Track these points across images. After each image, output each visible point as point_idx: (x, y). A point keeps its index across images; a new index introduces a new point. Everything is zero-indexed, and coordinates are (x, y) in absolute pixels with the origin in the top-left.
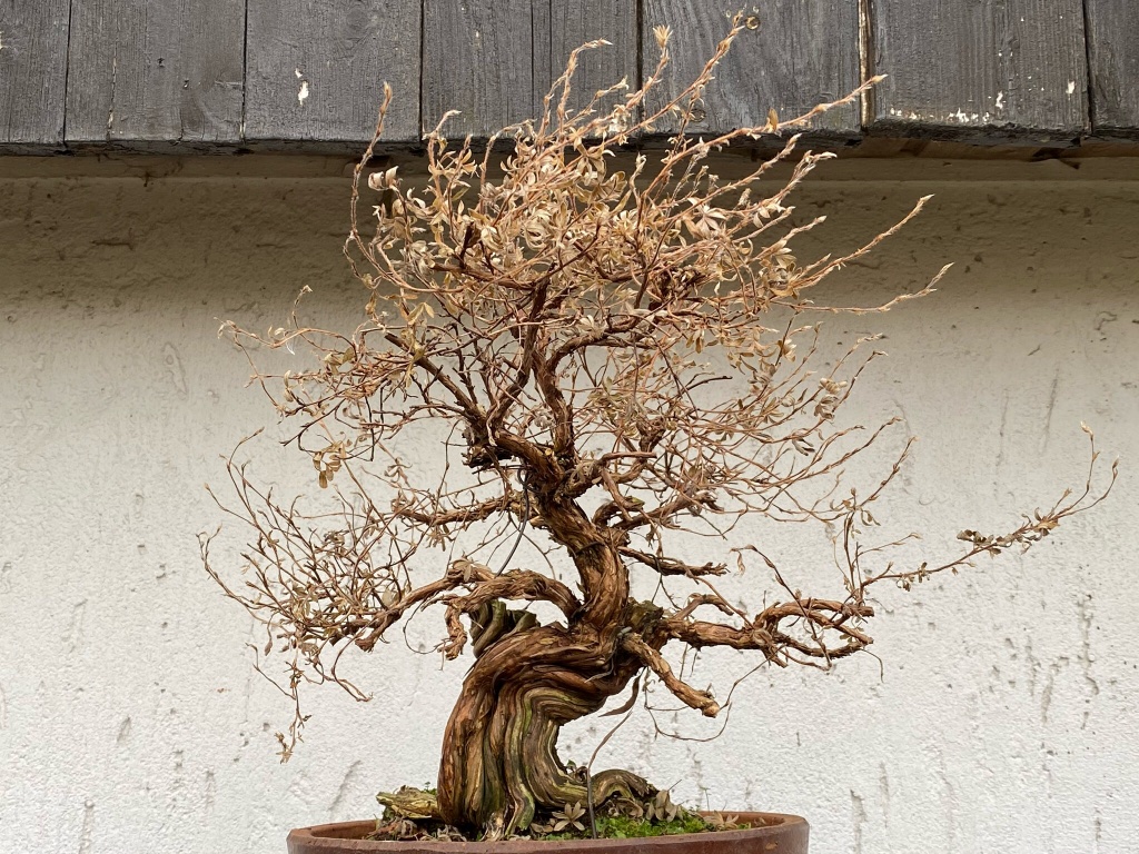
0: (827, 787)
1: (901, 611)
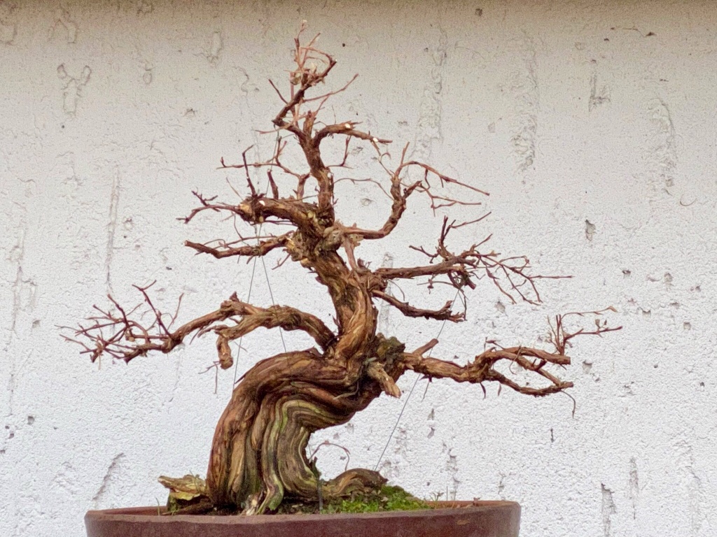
0: (579, 481)
1: (657, 311)
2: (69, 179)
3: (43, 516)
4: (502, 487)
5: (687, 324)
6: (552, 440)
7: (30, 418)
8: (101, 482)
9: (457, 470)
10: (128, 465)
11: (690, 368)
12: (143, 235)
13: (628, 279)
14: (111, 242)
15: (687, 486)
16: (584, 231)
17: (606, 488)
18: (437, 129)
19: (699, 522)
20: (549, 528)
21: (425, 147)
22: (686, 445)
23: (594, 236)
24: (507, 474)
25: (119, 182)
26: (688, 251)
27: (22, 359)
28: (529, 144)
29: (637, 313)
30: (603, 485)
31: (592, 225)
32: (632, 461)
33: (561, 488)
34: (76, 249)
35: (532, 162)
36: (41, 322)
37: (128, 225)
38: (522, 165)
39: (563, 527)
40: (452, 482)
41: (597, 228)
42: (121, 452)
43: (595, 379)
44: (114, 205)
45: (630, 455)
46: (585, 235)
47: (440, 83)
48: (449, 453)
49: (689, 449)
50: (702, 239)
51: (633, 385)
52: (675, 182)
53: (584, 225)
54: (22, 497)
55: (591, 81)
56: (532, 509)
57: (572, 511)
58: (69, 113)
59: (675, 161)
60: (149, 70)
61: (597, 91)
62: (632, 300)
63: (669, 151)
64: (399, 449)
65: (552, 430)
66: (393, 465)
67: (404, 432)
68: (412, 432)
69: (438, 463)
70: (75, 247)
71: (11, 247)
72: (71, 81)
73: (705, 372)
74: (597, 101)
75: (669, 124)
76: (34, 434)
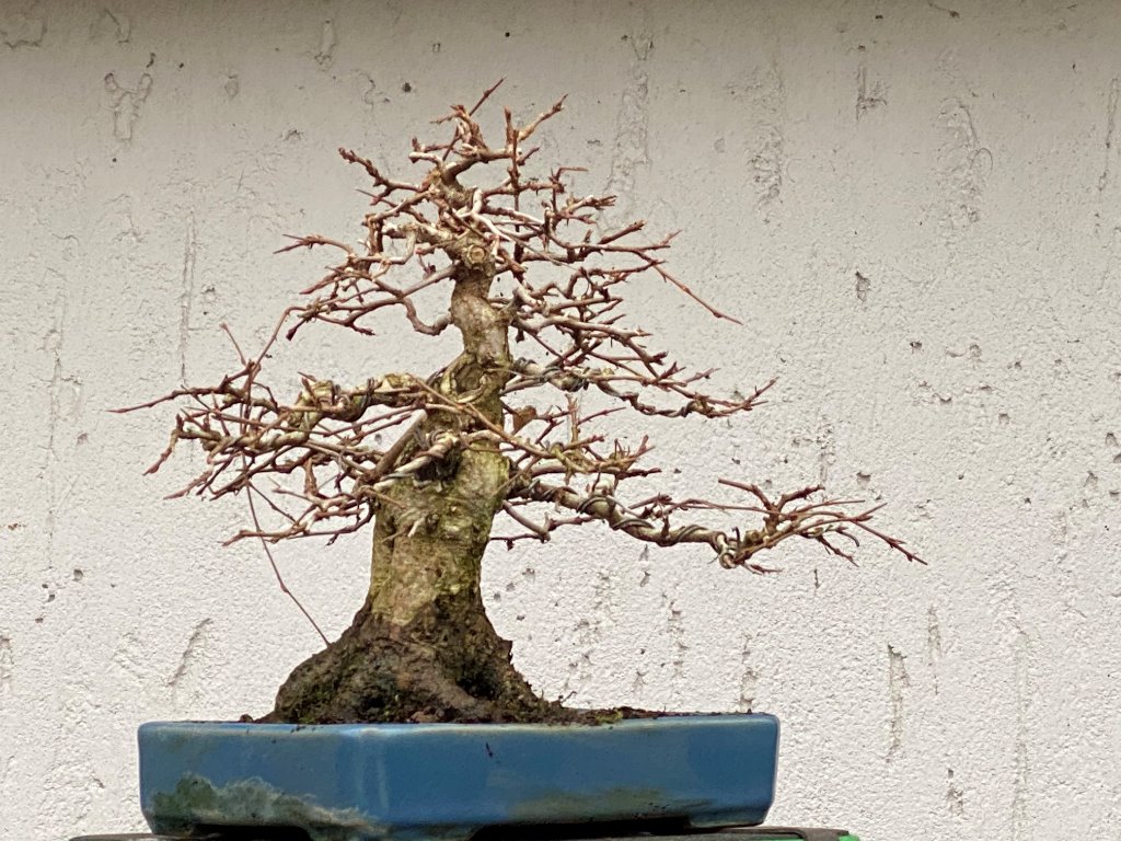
2: (125, 234)
3: (98, 710)
4: (747, 653)
5: (1003, 415)
6: (817, 585)
7: (78, 572)
8: (179, 659)
9: (683, 631)
10: (216, 635)
11: (1009, 478)
12: (230, 309)
13: (917, 353)
14: (185, 321)
15: (1010, 646)
16: (854, 287)
17: (895, 651)
18: (642, 150)
19: (1028, 697)
20: (816, 709)
21: (627, 175)
22: (1006, 588)
23: (869, 294)
24: (754, 635)
25: (195, 237)
26: (1003, 313)
27: (63, 489)
28: (773, 167)
29: (932, 403)
30: (890, 648)
31: (865, 279)
32: (931, 612)
33: (831, 653)
34: (136, 333)
35: (778, 192)
36: (89, 437)
37: (210, 297)
38: (764, 197)
39: (836, 707)
40: (676, 649)
41: (872, 283)
42: (206, 617)
43: (875, 496)
44: (189, 269)
45: (928, 604)
46: (855, 294)
47: (644, 86)
48: (670, 607)
49: (1010, 593)
50: (1021, 295)
51: (929, 504)
52: (982, 215)
53: (855, 279)
54: (69, 683)
55: (859, 76)
56: (791, 684)
57: (848, 686)
58: (123, 140)
59: (980, 186)
60: (235, 77)
61: (868, 91)
62: (925, 384)
63: (971, 172)
64: (600, 603)
65: (815, 572)
66: (592, 626)
67: (606, 579)
68: (617, 579)
69: (655, 622)
70: (135, 329)
71: (45, 331)
72: (124, 95)
73: (1031, 484)
74: (868, 104)
75: (970, 134)
76: (82, 595)
